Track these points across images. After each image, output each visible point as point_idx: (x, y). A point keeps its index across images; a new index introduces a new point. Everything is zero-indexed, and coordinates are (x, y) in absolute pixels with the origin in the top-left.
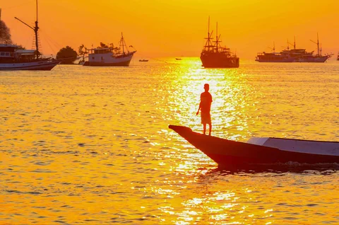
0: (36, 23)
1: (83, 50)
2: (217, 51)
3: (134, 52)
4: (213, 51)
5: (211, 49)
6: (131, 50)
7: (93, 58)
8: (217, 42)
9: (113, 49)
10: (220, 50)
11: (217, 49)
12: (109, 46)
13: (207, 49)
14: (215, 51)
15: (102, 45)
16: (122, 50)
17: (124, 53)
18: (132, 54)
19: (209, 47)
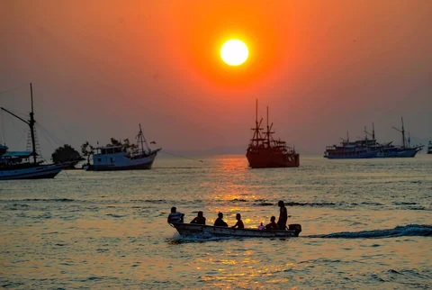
0: (32, 114)
1: (88, 149)
2: (269, 147)
3: (158, 150)
4: (263, 145)
5: (260, 143)
6: (153, 148)
7: (99, 160)
8: (268, 133)
9: (129, 147)
10: (272, 144)
11: (268, 143)
12: (123, 143)
13: (255, 143)
14: (266, 146)
15: (114, 142)
16: (140, 147)
17: (143, 152)
18: (155, 153)
19: (258, 140)
